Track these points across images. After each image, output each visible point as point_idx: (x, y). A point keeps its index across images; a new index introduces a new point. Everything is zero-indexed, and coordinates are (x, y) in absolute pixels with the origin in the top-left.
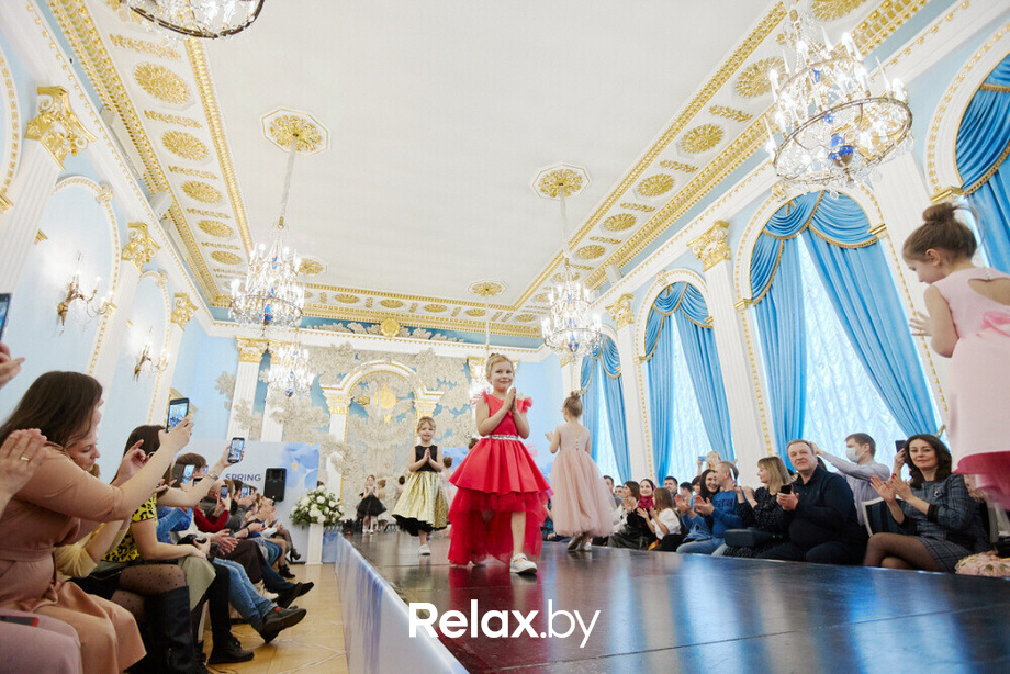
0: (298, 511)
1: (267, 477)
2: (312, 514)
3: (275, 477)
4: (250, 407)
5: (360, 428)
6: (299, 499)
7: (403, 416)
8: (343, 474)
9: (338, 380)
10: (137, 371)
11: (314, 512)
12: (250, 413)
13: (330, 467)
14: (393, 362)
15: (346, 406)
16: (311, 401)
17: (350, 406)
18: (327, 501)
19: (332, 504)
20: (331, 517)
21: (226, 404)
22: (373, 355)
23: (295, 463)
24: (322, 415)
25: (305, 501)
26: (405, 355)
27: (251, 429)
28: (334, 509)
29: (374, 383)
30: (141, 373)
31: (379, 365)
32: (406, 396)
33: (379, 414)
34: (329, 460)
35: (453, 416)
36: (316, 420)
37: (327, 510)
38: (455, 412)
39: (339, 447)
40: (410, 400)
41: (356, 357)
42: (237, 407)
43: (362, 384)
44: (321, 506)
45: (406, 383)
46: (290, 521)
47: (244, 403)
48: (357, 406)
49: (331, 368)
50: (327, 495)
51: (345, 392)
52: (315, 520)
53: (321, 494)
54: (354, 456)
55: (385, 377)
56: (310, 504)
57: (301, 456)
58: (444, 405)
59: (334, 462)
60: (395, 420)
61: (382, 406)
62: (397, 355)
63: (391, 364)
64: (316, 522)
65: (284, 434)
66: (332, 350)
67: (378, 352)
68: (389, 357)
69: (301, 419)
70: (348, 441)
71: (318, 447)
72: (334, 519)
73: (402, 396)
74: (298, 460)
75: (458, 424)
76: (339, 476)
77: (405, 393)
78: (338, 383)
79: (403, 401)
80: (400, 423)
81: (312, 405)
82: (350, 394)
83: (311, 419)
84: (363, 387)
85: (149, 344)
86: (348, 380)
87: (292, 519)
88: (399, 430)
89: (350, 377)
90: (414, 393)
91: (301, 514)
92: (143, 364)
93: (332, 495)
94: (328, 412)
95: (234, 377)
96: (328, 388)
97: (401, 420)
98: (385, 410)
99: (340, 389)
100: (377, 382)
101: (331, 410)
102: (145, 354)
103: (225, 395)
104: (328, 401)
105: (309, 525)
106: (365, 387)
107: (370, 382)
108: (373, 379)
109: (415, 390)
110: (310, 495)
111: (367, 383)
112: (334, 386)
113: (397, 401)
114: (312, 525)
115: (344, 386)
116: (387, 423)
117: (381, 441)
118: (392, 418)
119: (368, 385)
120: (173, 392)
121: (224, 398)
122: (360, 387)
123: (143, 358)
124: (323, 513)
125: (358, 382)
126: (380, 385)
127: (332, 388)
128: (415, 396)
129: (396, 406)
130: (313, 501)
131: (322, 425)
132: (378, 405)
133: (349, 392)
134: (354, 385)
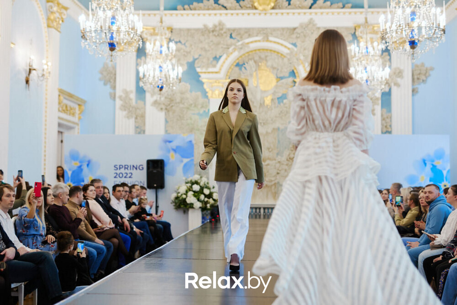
0: (177, 198)
1: (148, 168)
2: (189, 201)
3: (154, 168)
4: (133, 96)
6: (177, 187)
7: (284, 97)
9: (214, 62)
10: (27, 82)
11: (191, 199)
12: (134, 102)
14: (271, 38)
16: (188, 86)
18: (202, 188)
19: (206, 192)
20: (206, 203)
21: (110, 94)
22: (249, 32)
23: (172, 153)
24: (201, 100)
25: (183, 189)
26: (283, 29)
27: (136, 118)
28: (210, 196)
29: (251, 63)
31: (255, 43)
32: (287, 74)
33: (259, 96)
36: (195, 106)
37: (202, 197)
40: (291, 79)
41: (231, 37)
42: (120, 97)
43: (239, 65)
44: (197, 194)
45: (286, 60)
46: (172, 207)
47: (126, 93)
49: (206, 51)
50: (202, 184)
51: (222, 74)
52: (191, 206)
53: (197, 183)
55: (263, 56)
56: (187, 192)
57: (178, 147)
60: (276, 101)
61: (262, 87)
62: (274, 30)
63: (268, 40)
64: (193, 208)
65: (166, 121)
66: (205, 31)
67: (253, 29)
68: (266, 33)
69: (181, 106)
71: (192, 138)
72: (208, 206)
73: (281, 75)
74: (174, 150)
77: (286, 72)
78: (214, 66)
79: (283, 81)
80: (282, 104)
81: (191, 91)
82: (228, 77)
83: (191, 105)
84: (240, 69)
85: (33, 57)
86: (224, 62)
87: (174, 204)
88: (281, 112)
89: (226, 59)
90: (295, 71)
91: (180, 200)
92: (31, 75)
93: (208, 183)
94: (207, 97)
95: (114, 68)
96: (205, 73)
97: (283, 102)
98: (265, 91)
99: (216, 73)
100: (255, 62)
101: (209, 94)
102: (31, 65)
103: (108, 86)
104: (205, 86)
105: (188, 210)
106: (243, 69)
107: (247, 63)
108: (251, 59)
109: (296, 69)
110: (186, 183)
111: (244, 64)
112: (211, 70)
113: (277, 82)
114: (191, 211)
115: (220, 69)
116: (267, 105)
117: (262, 124)
118: (272, 100)
119: (246, 65)
120: (61, 92)
121: (108, 89)
122: (237, 69)
123: (30, 70)
124: (199, 200)
125: (235, 64)
126: (259, 65)
127: (209, 72)
128: (296, 75)
129: (276, 86)
130: (190, 189)
131: (202, 111)
132: (256, 87)
133: (227, 75)
134: (230, 68)
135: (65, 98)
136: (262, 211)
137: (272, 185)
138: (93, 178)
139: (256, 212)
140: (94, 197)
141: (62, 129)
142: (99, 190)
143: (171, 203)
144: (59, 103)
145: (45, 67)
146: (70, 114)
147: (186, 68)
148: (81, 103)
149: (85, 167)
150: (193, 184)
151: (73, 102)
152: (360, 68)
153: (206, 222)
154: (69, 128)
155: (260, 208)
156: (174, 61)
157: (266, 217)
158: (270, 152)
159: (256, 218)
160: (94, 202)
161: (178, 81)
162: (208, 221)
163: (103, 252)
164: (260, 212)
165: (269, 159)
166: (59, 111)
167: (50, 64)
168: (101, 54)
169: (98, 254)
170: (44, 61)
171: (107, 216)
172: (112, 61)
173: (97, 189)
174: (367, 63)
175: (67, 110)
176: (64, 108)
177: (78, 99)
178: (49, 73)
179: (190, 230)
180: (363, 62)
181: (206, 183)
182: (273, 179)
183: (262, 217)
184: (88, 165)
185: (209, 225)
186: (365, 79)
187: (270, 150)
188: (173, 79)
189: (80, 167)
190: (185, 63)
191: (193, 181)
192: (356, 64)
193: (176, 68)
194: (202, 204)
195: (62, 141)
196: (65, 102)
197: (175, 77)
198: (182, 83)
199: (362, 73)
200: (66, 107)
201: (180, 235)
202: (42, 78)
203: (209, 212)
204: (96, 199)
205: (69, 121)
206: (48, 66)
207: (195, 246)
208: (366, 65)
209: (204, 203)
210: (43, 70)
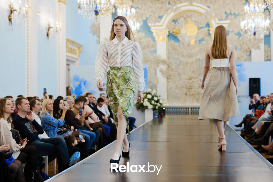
2: (145, 104)
5: (175, 50)
7: (202, 40)
8: (168, 78)
9: (159, 20)
10: (48, 35)
11: (146, 103)
13: (159, 74)
14: (194, 4)
15: (165, 37)
16: (144, 35)
17: (168, 36)
18: (153, 97)
19: (156, 99)
20: (155, 105)
21: (97, 41)
24: (152, 43)
28: (158, 101)
29: (182, 19)
30: (49, 35)
31: (184, 7)
32: (204, 26)
33: (187, 40)
34: (158, 70)
35: (237, 37)
36: (148, 47)
37: (153, 102)
38: (239, 34)
39: (164, 62)
40: (207, 29)
41: (169, 3)
43: (174, 21)
44: (150, 100)
45: (203, 17)
46: (135, 108)
48: (172, 36)
49: (154, 13)
50: (153, 94)
52: (146, 107)
53: (149, 93)
54: (173, 67)
55: (189, 15)
56: (144, 99)
58: (231, 30)
59: (161, 71)
60: (198, 43)
61: (189, 34)
63: (192, 5)
70: (169, 58)
71: (146, 66)
72: (157, 107)
73: (201, 26)
75: (241, 43)
76: (165, 80)
77: (204, 24)
78: (159, 22)
79: (202, 30)
80: (201, 44)
81: (145, 38)
82: (167, 29)
83: (145, 46)
84: (175, 23)
85: (51, 20)
86: (165, 19)
87: (136, 106)
88: (201, 49)
89: (166, 17)
90: (209, 24)
91: (140, 104)
92: (50, 31)
93: (156, 94)
94: (155, 41)
95: (99, 25)
96: (153, 26)
97: (202, 43)
98: (191, 37)
99: (161, 26)
100: (184, 18)
101: (156, 39)
102: (49, 25)
103: (96, 36)
104: (154, 34)
105: (145, 110)
106: (177, 23)
107: (179, 19)
108: (182, 17)
109: (210, 22)
110: (144, 94)
111: (177, 20)
112: (157, 24)
113: (198, 30)
114: (146, 110)
115: (163, 24)
116: (192, 45)
117: (189, 57)
118: (195, 42)
119: (179, 21)
120: (68, 40)
121: (95, 38)
122: (173, 23)
123: (49, 28)
124: (151, 104)
125: (172, 20)
126: (186, 21)
127: (156, 26)
128: (210, 26)
129: (198, 33)
130: (146, 97)
131: (152, 50)
132: (186, 34)
133: (167, 27)
134: (169, 23)
135: (70, 44)
136: (190, 110)
137: (196, 94)
138: (88, 92)
139: (186, 110)
140: (88, 103)
141: (69, 62)
142: (91, 99)
143: (135, 106)
144: (67, 47)
145: (58, 26)
146: (73, 53)
147: (142, 23)
148: (80, 46)
149: (83, 85)
150: (147, 94)
151: (75, 46)
152: (251, 21)
153: (155, 117)
154: (73, 62)
155: (188, 108)
156: (134, 20)
157: (193, 113)
158: (194, 74)
159: (186, 114)
160: (88, 106)
161: (137, 32)
162: (157, 117)
163: (94, 136)
164: (188, 110)
165: (194, 78)
166: (67, 52)
167: (60, 24)
168: (90, 18)
169: (91, 138)
170: (57, 23)
171: (96, 115)
172: (96, 21)
173: (90, 99)
174: (255, 17)
175: (71, 51)
176: (70, 50)
177: (77, 44)
178: (60, 29)
179: (146, 122)
180: (253, 17)
181: (155, 94)
182: (196, 90)
183: (190, 113)
184: (84, 84)
185: (157, 120)
186: (253, 27)
187: (195, 72)
188: (134, 31)
189: (80, 85)
190: (141, 20)
191: (148, 92)
192: (248, 18)
193: (136, 24)
194: (153, 106)
195: (69, 70)
196: (70, 46)
197: (135, 30)
198: (140, 33)
199: (252, 23)
200: (71, 49)
201: (140, 125)
202: (56, 33)
203: (157, 111)
204: (89, 105)
205: (73, 58)
206: (59, 25)
207: (149, 132)
208: (254, 18)
209: (154, 106)
210: (57, 28)
